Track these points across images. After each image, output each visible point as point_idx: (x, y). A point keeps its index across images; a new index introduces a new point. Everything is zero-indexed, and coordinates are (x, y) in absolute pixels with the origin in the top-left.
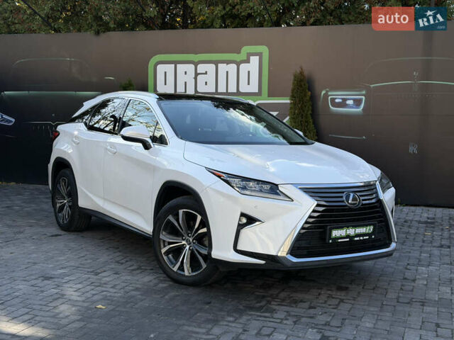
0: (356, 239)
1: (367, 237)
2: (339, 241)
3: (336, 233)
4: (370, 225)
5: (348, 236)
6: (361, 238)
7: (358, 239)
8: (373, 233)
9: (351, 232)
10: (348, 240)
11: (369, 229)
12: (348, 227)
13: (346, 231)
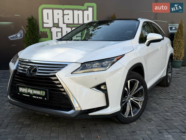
0: (34, 97)
1: (41, 98)
2: (24, 95)
3: (21, 90)
4: (43, 90)
5: (29, 94)
6: (37, 97)
7: (35, 97)
8: (46, 96)
9: (31, 91)
10: (29, 96)
11: (43, 93)
12: (28, 88)
13: (27, 90)
